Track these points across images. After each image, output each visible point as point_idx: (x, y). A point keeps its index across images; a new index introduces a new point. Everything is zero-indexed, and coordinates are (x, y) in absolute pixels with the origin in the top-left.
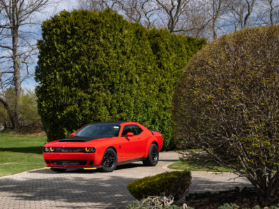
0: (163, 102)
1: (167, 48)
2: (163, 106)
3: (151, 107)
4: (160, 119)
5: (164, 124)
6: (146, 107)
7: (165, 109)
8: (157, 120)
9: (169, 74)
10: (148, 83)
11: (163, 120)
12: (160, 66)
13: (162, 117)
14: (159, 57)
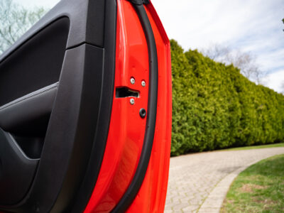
0: (203, 105)
1: (202, 63)
2: (204, 109)
3: (190, 108)
4: (201, 121)
5: (205, 126)
6: (185, 108)
7: (205, 112)
8: (198, 121)
9: (206, 83)
10: (185, 86)
11: (205, 123)
12: (197, 75)
13: (203, 119)
14: (195, 68)
